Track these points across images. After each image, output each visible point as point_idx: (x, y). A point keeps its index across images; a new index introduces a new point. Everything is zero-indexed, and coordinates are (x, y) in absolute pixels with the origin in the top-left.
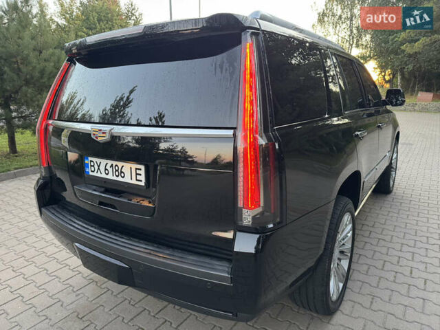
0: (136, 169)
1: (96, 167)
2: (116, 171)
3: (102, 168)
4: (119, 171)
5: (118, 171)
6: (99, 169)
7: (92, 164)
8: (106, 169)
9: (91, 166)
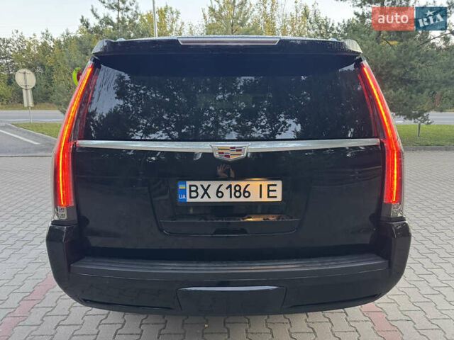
0: (269, 186)
1: (201, 191)
2: (236, 191)
3: (212, 191)
4: (242, 191)
5: (239, 191)
6: (206, 192)
7: (193, 188)
8: (218, 192)
9: (191, 191)
